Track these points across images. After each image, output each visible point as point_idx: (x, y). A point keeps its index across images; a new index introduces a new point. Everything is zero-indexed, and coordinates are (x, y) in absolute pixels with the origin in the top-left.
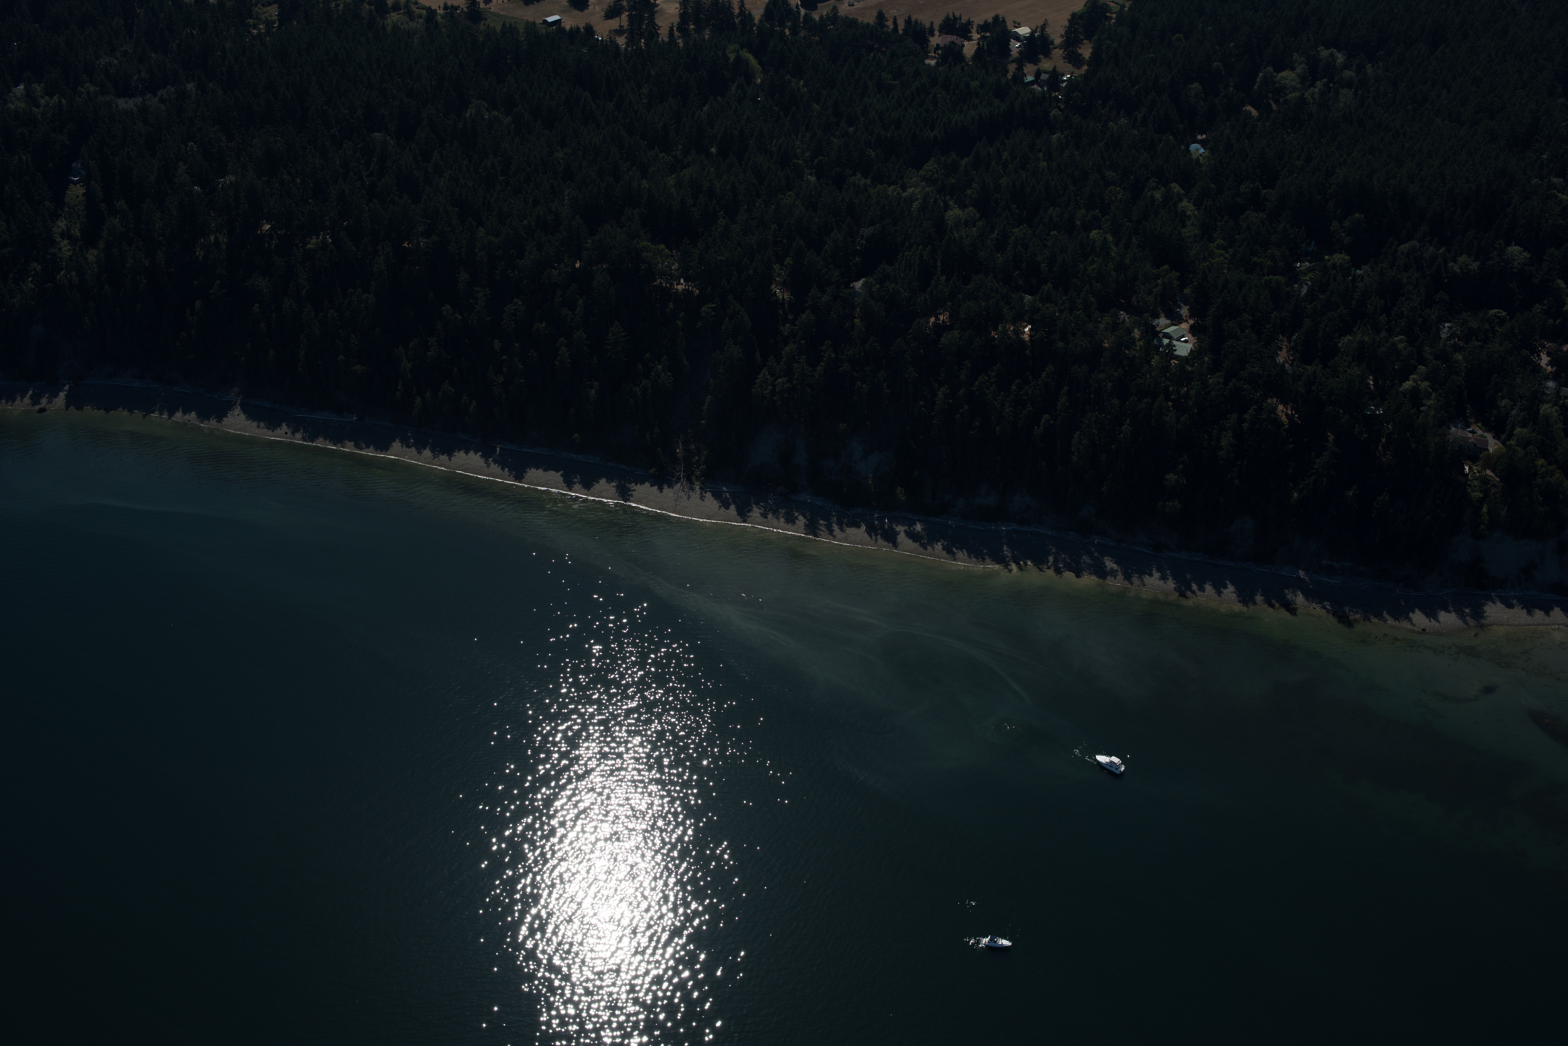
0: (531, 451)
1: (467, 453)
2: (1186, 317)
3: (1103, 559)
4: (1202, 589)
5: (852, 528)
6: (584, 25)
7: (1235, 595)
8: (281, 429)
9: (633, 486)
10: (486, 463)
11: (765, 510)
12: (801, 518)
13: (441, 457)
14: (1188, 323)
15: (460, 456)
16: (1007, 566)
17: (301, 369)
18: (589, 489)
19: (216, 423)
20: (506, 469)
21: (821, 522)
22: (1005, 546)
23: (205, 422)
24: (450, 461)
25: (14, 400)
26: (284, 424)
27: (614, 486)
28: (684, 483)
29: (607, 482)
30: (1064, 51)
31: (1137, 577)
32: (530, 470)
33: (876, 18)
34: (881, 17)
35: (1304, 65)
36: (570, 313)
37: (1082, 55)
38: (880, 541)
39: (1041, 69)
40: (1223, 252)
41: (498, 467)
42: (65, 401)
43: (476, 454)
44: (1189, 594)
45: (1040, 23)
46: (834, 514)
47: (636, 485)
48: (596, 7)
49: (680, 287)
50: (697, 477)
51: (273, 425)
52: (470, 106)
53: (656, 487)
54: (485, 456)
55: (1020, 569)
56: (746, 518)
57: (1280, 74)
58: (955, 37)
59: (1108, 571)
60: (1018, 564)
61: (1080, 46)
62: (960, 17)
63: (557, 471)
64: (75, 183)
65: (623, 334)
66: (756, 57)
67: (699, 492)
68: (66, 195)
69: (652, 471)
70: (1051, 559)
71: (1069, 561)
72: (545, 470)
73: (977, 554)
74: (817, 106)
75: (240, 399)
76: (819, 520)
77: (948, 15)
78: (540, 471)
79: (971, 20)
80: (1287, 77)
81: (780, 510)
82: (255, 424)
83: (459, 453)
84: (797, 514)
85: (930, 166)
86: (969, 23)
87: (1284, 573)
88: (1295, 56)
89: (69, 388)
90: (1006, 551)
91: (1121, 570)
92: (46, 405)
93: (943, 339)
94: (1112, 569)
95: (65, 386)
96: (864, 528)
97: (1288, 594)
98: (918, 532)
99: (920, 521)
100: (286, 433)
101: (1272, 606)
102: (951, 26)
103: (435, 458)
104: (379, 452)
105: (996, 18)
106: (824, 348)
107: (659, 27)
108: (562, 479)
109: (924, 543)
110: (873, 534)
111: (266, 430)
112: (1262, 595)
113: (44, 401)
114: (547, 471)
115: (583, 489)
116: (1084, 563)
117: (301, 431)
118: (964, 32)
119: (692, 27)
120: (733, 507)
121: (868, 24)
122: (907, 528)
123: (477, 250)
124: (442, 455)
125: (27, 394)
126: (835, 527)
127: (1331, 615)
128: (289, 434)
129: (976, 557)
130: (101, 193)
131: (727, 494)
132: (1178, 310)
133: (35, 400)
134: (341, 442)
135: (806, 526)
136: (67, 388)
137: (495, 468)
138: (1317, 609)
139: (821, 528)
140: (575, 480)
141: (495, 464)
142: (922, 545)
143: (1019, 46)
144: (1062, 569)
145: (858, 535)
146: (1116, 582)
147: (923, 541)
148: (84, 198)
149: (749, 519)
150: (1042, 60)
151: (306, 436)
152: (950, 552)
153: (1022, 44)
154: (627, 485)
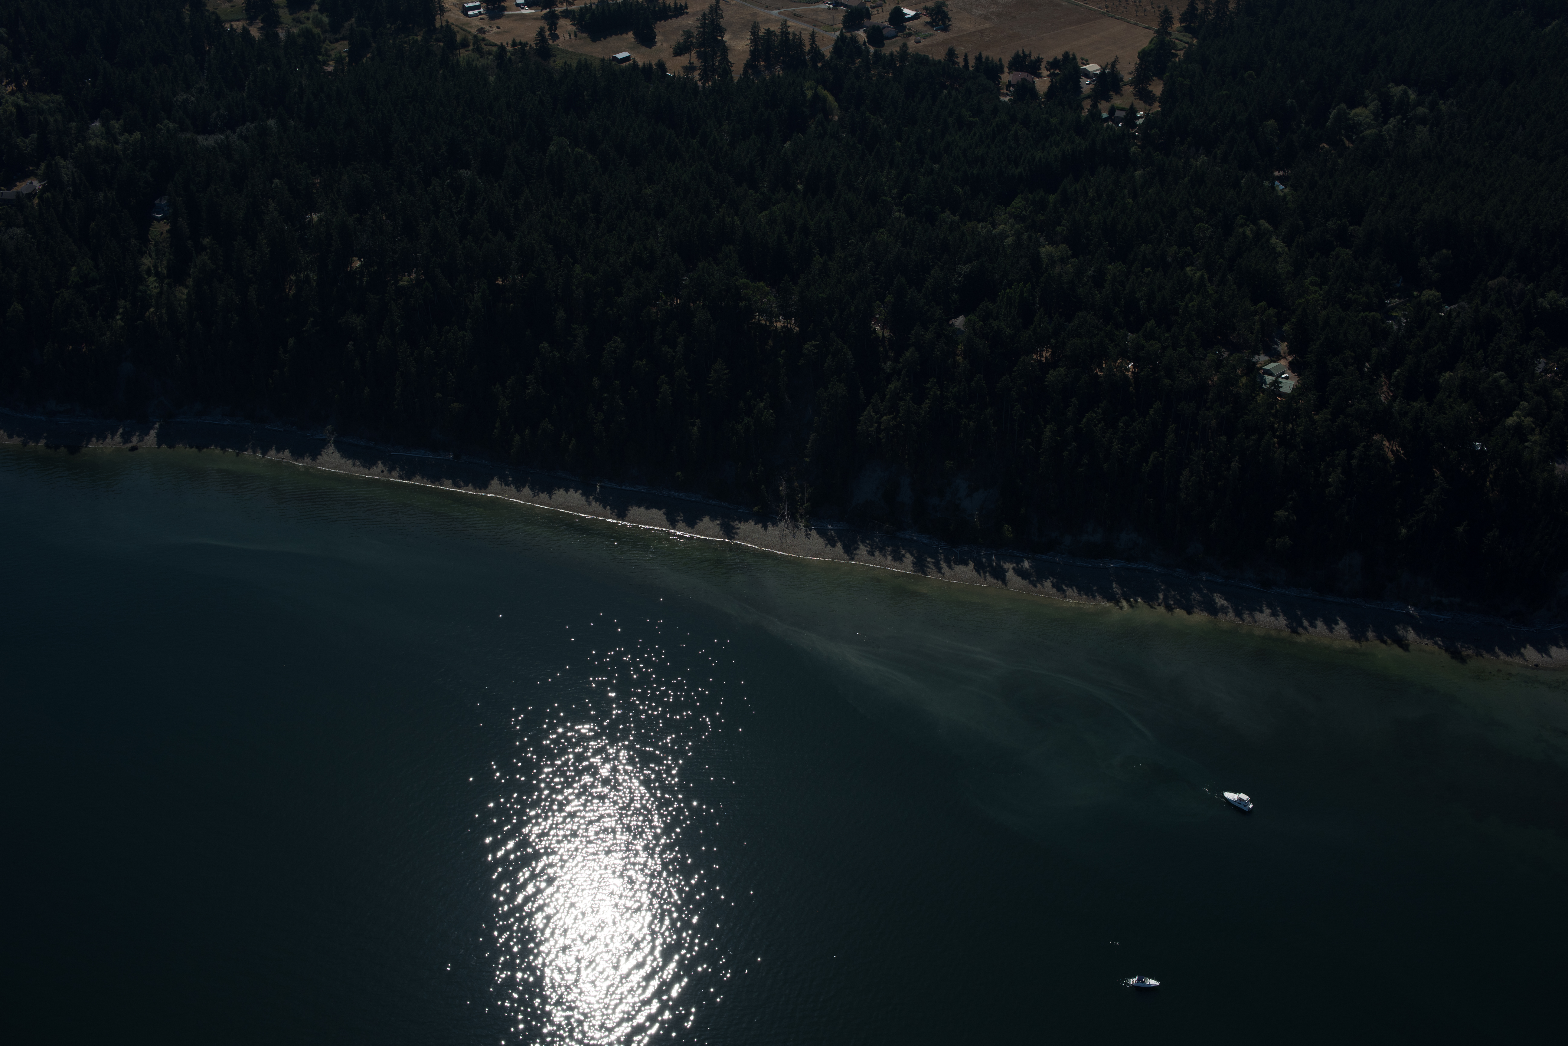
0: (631, 489)
1: (567, 491)
2: (1284, 353)
3: (1213, 596)
4: (1313, 626)
5: (960, 566)
6: (656, 61)
7: (1347, 632)
8: (377, 467)
9: (737, 524)
10: (587, 501)
11: (872, 548)
12: (908, 555)
13: (541, 495)
14: (1287, 359)
15: (560, 494)
16: (1117, 602)
17: (396, 407)
18: (693, 528)
19: (311, 461)
20: (608, 508)
21: (929, 560)
22: (1114, 583)
23: (299, 460)
24: (551, 499)
25: (105, 439)
26: (380, 462)
27: (718, 524)
28: (789, 521)
29: (710, 520)
30: (1135, 88)
31: (1248, 614)
32: (632, 508)
33: (947, 55)
34: (951, 54)
35: (1376, 102)
36: (671, 350)
37: (1152, 91)
38: (990, 579)
39: (1115, 105)
40: (1317, 288)
41: (600, 505)
42: (156, 439)
43: (576, 492)
44: (1300, 630)
45: (1111, 61)
46: (941, 551)
47: (740, 523)
48: (664, 44)
49: (779, 325)
50: (801, 515)
51: (369, 463)
52: (552, 143)
53: (760, 525)
54: (586, 494)
55: (1131, 606)
56: (853, 556)
57: (1354, 111)
58: (1026, 74)
59: (1218, 607)
60: (1128, 601)
61: (1150, 82)
62: (1030, 54)
63: (660, 509)
64: (159, 220)
65: (726, 372)
66: (833, 94)
67: (803, 530)
68: (150, 232)
69: (756, 509)
70: (1161, 596)
71: (1179, 598)
72: (647, 508)
73: (1086, 590)
74: (899, 143)
75: (334, 436)
76: (926, 558)
77: (1018, 52)
78: (642, 509)
79: (1040, 57)
80: (1362, 114)
81: (887, 548)
82: (350, 462)
83: (559, 491)
84: (903, 552)
85: (1018, 202)
86: (1039, 60)
87: (1393, 609)
88: (1367, 93)
89: (159, 426)
90: (1116, 588)
91: (1232, 607)
92: (137, 443)
93: (1048, 376)
94: (1222, 605)
95: (156, 424)
96: (972, 565)
97: (1399, 630)
98: (1027, 569)
99: (1028, 559)
100: (383, 471)
101: (1385, 642)
102: (1020, 63)
103: (535, 496)
104: (478, 490)
105: (1066, 55)
106: (928, 385)
107: (732, 64)
108: (665, 517)
109: (1033, 580)
110: (981, 571)
111: (362, 468)
112: (1373, 631)
113: (135, 439)
114: (649, 509)
115: (687, 527)
116: (1194, 600)
117: (398, 469)
118: (1034, 68)
119: (762, 63)
120: (839, 545)
121: (940, 61)
122: (1015, 565)
123: (574, 288)
124: (542, 493)
125: (117, 432)
126: (943, 565)
127: (1443, 652)
128: (386, 472)
129: (1086, 594)
130: (188, 230)
131: (832, 532)
132: (1276, 346)
133: (126, 439)
134: (439, 481)
135: (914, 563)
136: (157, 426)
137: (596, 506)
138: (1428, 645)
139: (930, 566)
140: (679, 518)
141: (596, 502)
142: (1031, 582)
143: (1090, 83)
144: (1173, 606)
145: (966, 572)
146: (1228, 618)
147: (1032, 579)
148: (169, 235)
149: (856, 557)
150: (1114, 97)
151: (403, 474)
152: (1059, 589)
153: (1093, 81)
154: (731, 523)
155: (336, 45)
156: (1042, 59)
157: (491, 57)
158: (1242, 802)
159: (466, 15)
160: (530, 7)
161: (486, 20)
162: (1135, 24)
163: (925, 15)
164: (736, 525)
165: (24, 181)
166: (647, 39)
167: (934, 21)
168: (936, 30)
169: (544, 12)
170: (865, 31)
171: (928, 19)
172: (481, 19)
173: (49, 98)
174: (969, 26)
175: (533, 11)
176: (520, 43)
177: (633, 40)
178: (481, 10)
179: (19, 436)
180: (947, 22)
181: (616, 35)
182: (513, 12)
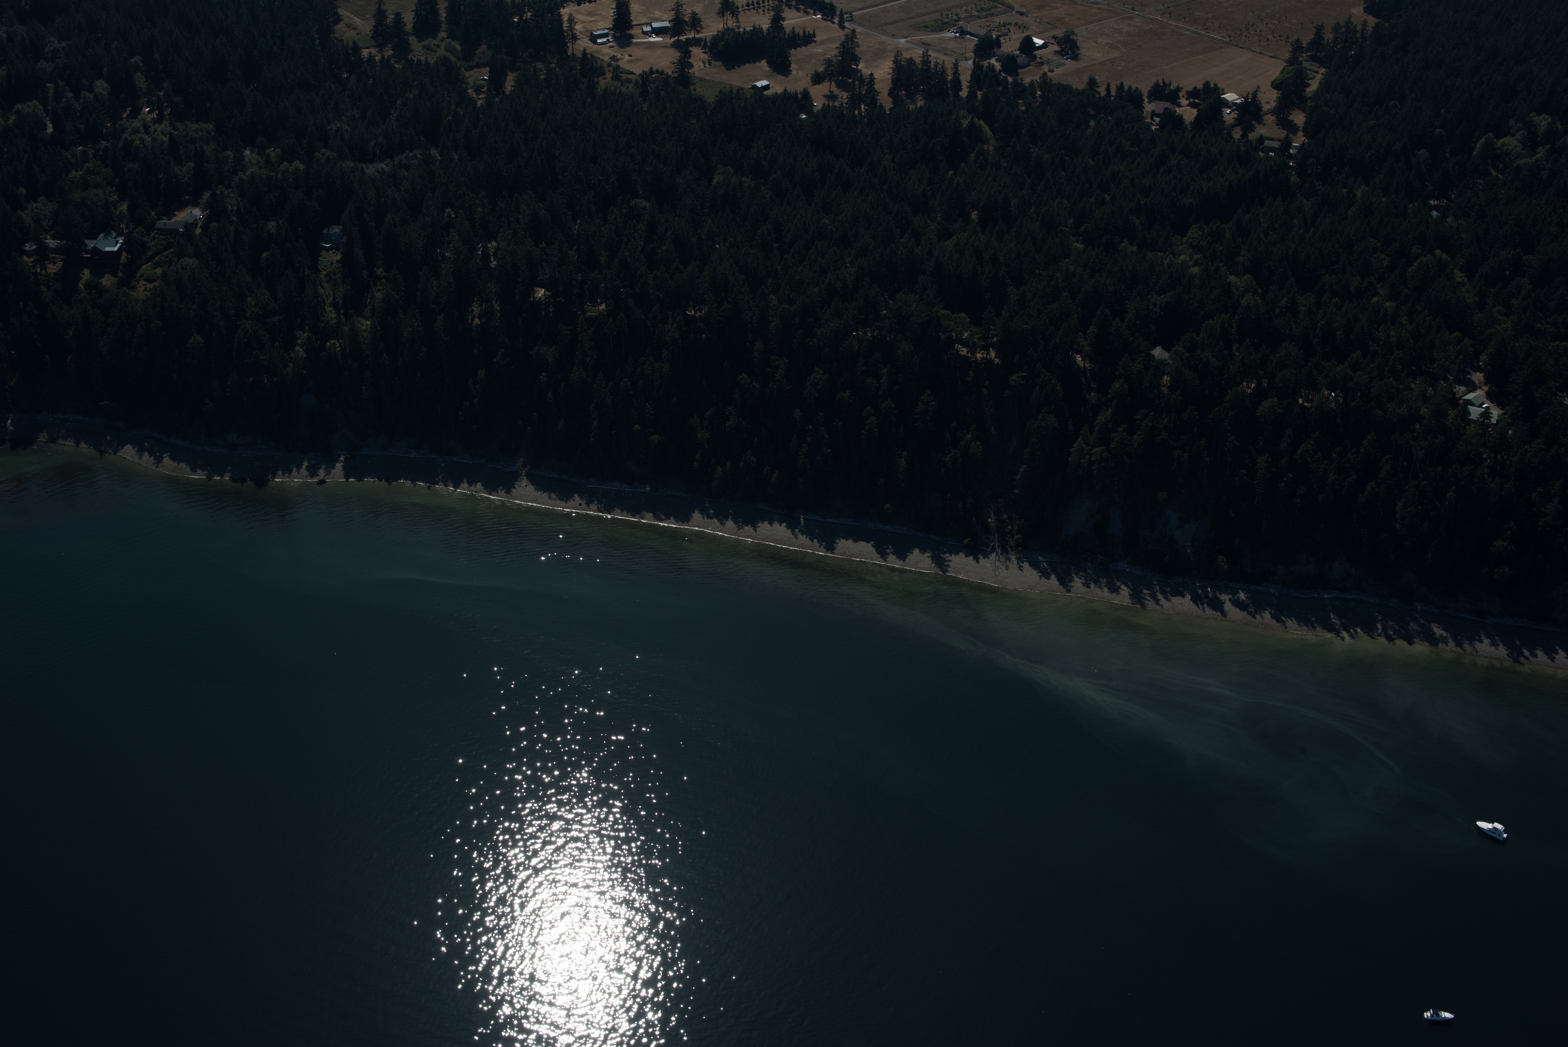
0: (836, 521)
1: (771, 523)
3: (1431, 626)
4: (1534, 655)
5: (1177, 597)
6: (798, 90)
8: (574, 500)
10: (793, 534)
11: (1086, 580)
12: (1123, 587)
13: (745, 528)
15: (764, 527)
16: (1338, 633)
17: (593, 439)
18: (904, 560)
19: (505, 494)
20: (815, 540)
21: (1145, 591)
22: (1331, 614)
23: (493, 493)
24: (756, 532)
25: (290, 472)
26: (576, 495)
27: (928, 557)
28: (999, 553)
29: (920, 552)
30: (1276, 117)
31: (1468, 643)
32: (840, 540)
33: (1088, 84)
36: (875, 382)
37: (1293, 121)
38: (1209, 611)
39: (1264, 135)
41: (806, 538)
42: (343, 472)
43: (780, 525)
44: (1522, 660)
45: (1250, 90)
46: (1155, 583)
47: (951, 555)
48: (799, 72)
49: (979, 356)
50: (1011, 547)
51: (565, 496)
52: (717, 172)
53: (971, 558)
54: (791, 526)
55: (1352, 636)
56: (1069, 588)
57: (1501, 141)
58: (1169, 103)
59: (1438, 637)
60: (1348, 632)
61: (1291, 112)
62: (1170, 84)
63: (868, 542)
64: (327, 250)
65: (934, 403)
66: (986, 123)
67: (1015, 562)
68: (319, 262)
69: (966, 541)
70: (1379, 626)
71: (1397, 628)
72: (855, 541)
73: (1304, 621)
75: (526, 469)
76: (1142, 589)
77: (1158, 81)
78: (850, 542)
79: (1180, 87)
80: (1509, 143)
81: (1102, 580)
82: (545, 495)
83: (763, 524)
84: (1118, 584)
85: (1193, 232)
86: (1179, 89)
88: (1511, 122)
89: (344, 459)
90: (1334, 618)
91: (1451, 637)
92: (325, 476)
93: (1260, 408)
94: (1442, 635)
95: (340, 457)
96: (1188, 597)
98: (1243, 601)
99: (1243, 590)
100: (580, 505)
102: (1160, 92)
103: (739, 529)
104: (680, 523)
105: (1207, 85)
106: (1138, 417)
107: (877, 92)
108: (874, 550)
109: (1252, 611)
110: (1199, 603)
111: (558, 501)
113: (322, 472)
114: (857, 542)
115: (898, 560)
116: (1413, 630)
117: (596, 502)
118: (1173, 97)
119: (904, 93)
120: (1053, 577)
121: (1084, 91)
122: (1231, 596)
123: (771, 319)
124: (746, 526)
125: (302, 465)
126: (1160, 597)
128: (584, 505)
129: (1306, 625)
130: (362, 260)
131: (1044, 564)
132: (1469, 376)
133: (313, 472)
134: (639, 514)
135: (1130, 595)
136: (342, 458)
137: (803, 539)
139: (1147, 597)
140: (888, 551)
141: (802, 534)
142: (1250, 613)
143: (1230, 113)
144: (1393, 637)
145: (1184, 604)
146: (1449, 648)
147: (1250, 610)
148: (340, 265)
149: (1072, 589)
150: (1257, 126)
151: (601, 507)
152: (1279, 620)
153: (1233, 110)
154: (942, 555)
155: (471, 73)
156: (1182, 88)
157: (631, 86)
158: (1497, 832)
159: (595, 42)
160: (657, 35)
161: (616, 48)
162: (1261, 53)
163: (1053, 44)
164: (948, 557)
165: (182, 211)
166: (781, 67)
167: (1063, 50)
168: (1067, 59)
169: (673, 39)
170: (997, 60)
171: (1057, 48)
172: (611, 47)
173: (198, 126)
174: (1098, 55)
175: (661, 39)
176: (657, 72)
177: (768, 69)
178: (610, 38)
179: (202, 470)
180: (1076, 51)
181: (749, 63)
182: (641, 40)
